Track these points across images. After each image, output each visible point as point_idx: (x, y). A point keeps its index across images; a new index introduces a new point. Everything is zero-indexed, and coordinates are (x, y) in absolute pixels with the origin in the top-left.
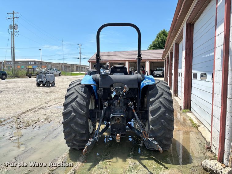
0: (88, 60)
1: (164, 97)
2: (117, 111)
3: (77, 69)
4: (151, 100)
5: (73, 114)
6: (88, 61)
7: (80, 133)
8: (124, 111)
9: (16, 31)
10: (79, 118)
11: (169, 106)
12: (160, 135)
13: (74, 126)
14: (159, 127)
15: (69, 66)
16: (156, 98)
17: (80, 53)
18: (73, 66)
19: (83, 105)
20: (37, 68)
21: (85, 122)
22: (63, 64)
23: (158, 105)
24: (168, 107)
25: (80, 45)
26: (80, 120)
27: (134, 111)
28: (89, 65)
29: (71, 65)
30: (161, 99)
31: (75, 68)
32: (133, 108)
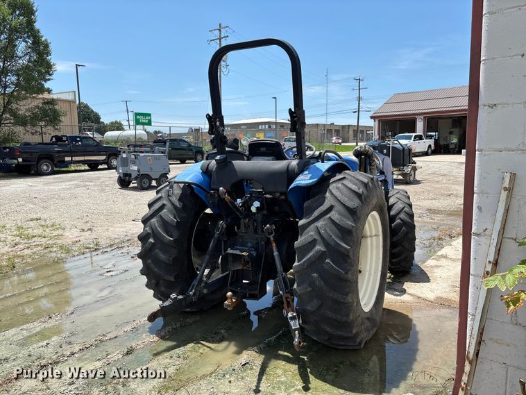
0: (371, 114)
1: (330, 218)
2: (248, 242)
3: (355, 135)
4: (301, 222)
5: (151, 240)
6: (372, 117)
7: (165, 280)
8: (263, 243)
9: (225, 63)
10: (161, 250)
11: (335, 241)
12: (312, 310)
13: (152, 265)
14: (308, 290)
15: (339, 131)
16: (311, 218)
17: (359, 99)
18: (347, 130)
19: (171, 224)
20: (244, 140)
21: (171, 259)
22: (324, 125)
23: (312, 235)
24: (332, 243)
25: (359, 79)
26: (163, 254)
27: (274, 245)
28: (373, 125)
29: (343, 127)
30: (320, 224)
31: (351, 133)
32: (272, 239)
